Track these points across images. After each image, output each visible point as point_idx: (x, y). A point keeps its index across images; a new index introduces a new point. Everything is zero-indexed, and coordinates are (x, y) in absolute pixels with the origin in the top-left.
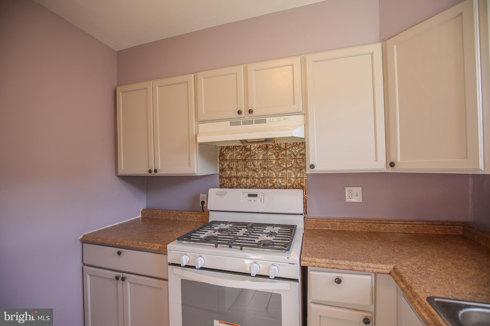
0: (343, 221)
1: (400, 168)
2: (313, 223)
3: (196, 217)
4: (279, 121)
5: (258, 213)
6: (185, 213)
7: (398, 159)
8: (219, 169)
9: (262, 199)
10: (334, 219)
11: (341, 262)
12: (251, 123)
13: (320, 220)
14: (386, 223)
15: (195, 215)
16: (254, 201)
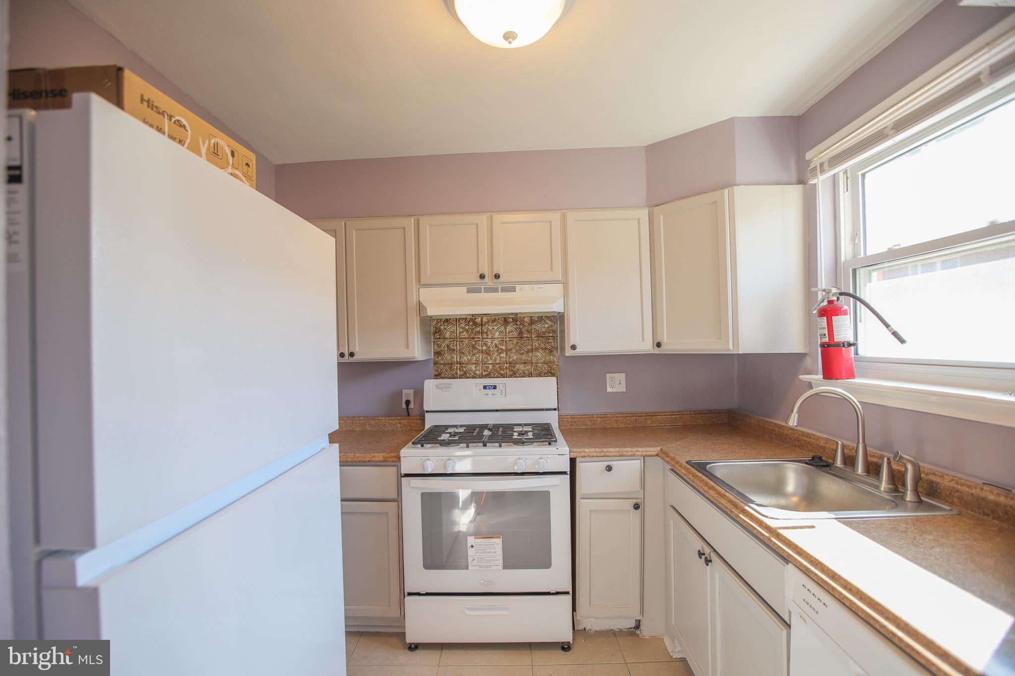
0: (604, 416)
1: (667, 348)
2: (568, 421)
3: (400, 423)
4: (532, 290)
5: (497, 411)
6: (381, 420)
7: (665, 339)
8: (434, 352)
9: (504, 391)
10: (593, 415)
11: (611, 450)
12: (495, 290)
13: (577, 417)
14: (653, 416)
15: (397, 421)
16: (493, 394)
